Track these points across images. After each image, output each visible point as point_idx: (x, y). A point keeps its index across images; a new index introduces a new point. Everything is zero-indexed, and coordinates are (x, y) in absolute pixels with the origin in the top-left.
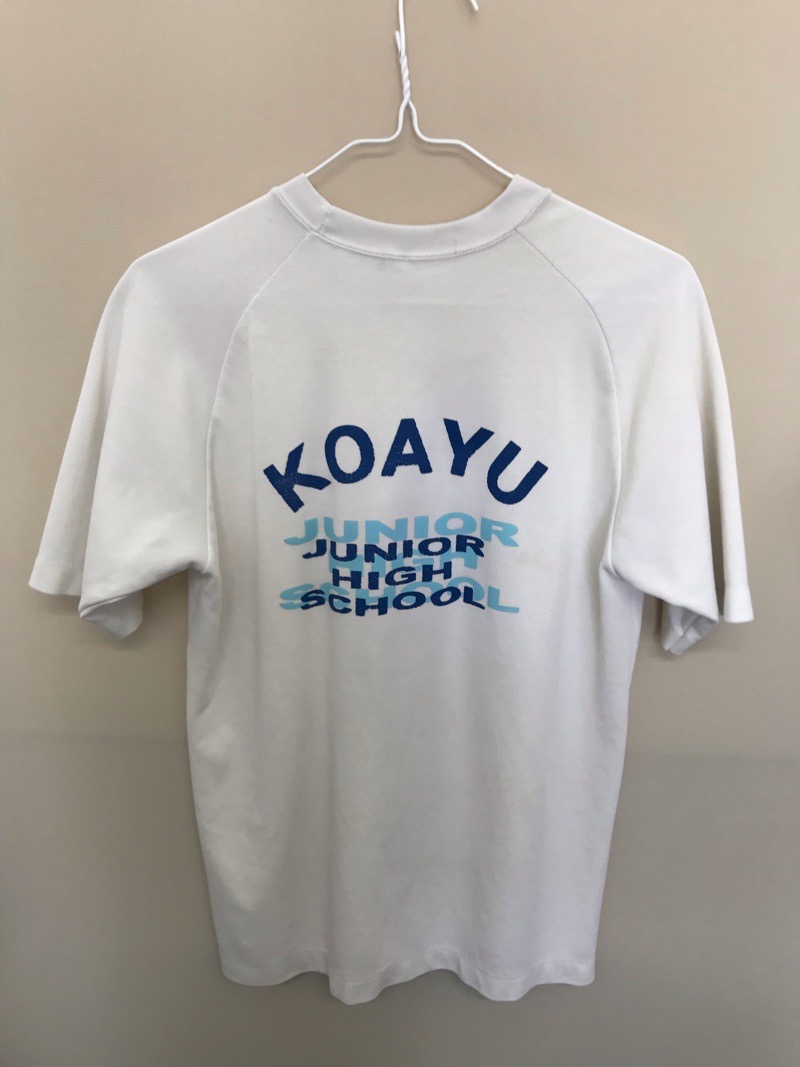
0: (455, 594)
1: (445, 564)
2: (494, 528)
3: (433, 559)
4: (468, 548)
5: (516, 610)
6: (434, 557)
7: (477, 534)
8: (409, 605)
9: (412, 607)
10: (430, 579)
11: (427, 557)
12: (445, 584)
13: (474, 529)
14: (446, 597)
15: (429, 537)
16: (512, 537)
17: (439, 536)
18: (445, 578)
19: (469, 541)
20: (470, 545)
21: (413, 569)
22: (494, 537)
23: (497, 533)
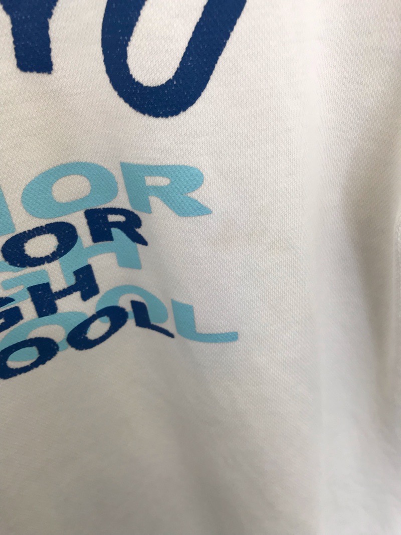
0: (116, 317)
1: (76, 273)
2: (150, 181)
3: (44, 272)
4: (115, 231)
5: (232, 337)
6: (46, 266)
7: (122, 201)
8: (27, 363)
9: (35, 365)
10: (53, 310)
11: (28, 270)
12: (90, 307)
13: (114, 193)
14: (97, 329)
15: (19, 229)
16: (194, 195)
17: (43, 222)
18: (85, 298)
19: (112, 218)
20: (117, 224)
21: (9, 300)
22: (155, 202)
23: (159, 191)
